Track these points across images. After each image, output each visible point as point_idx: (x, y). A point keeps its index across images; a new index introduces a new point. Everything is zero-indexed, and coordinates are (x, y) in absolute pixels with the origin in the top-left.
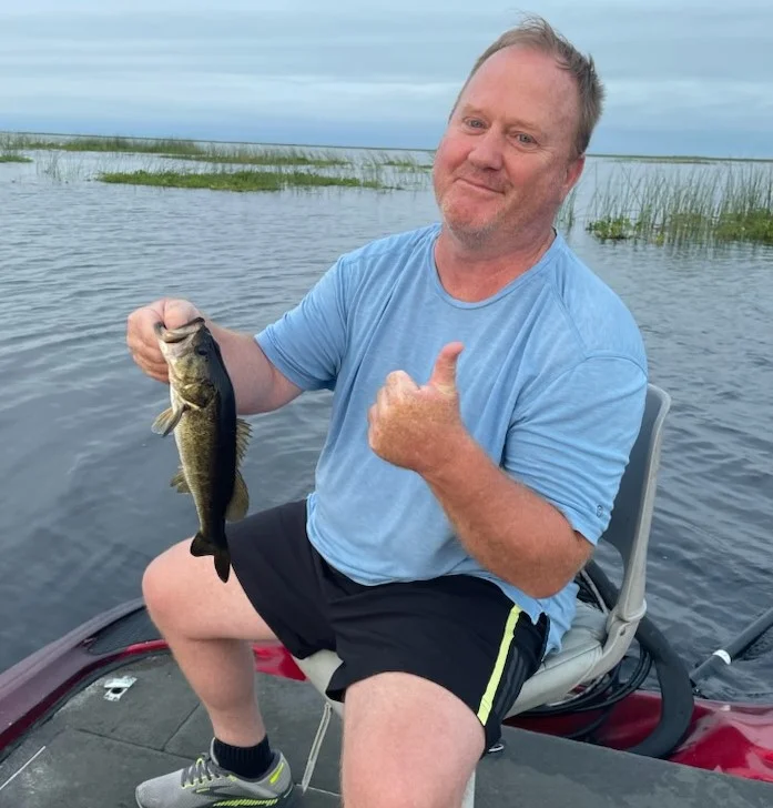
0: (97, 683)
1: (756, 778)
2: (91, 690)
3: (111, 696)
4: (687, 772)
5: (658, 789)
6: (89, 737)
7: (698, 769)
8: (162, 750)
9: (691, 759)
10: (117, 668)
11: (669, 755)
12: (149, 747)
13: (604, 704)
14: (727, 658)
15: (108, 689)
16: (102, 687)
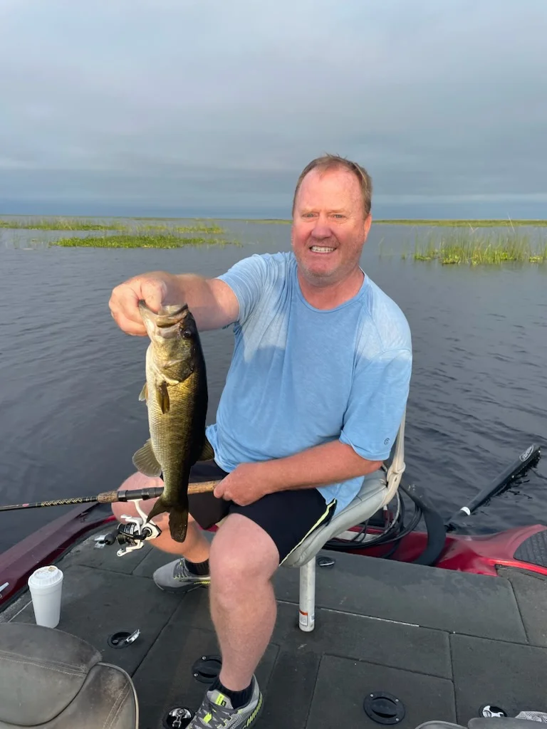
0: (90, 538)
1: (479, 573)
2: (86, 542)
3: (99, 545)
4: (440, 572)
5: (423, 581)
6: (86, 568)
7: (446, 570)
8: (131, 574)
9: (444, 566)
10: (102, 530)
11: (434, 564)
12: (123, 573)
13: (396, 539)
14: (468, 512)
15: (97, 541)
16: (93, 541)
